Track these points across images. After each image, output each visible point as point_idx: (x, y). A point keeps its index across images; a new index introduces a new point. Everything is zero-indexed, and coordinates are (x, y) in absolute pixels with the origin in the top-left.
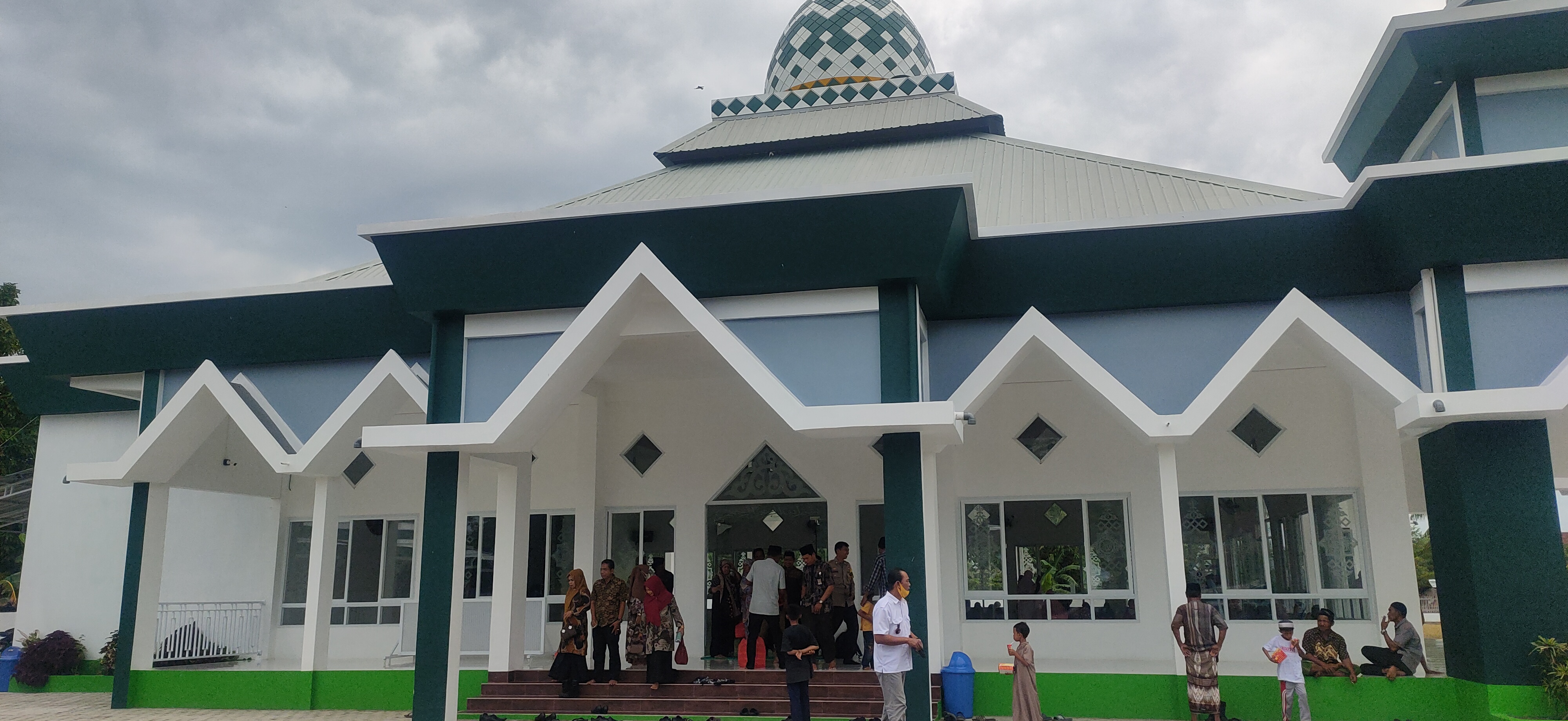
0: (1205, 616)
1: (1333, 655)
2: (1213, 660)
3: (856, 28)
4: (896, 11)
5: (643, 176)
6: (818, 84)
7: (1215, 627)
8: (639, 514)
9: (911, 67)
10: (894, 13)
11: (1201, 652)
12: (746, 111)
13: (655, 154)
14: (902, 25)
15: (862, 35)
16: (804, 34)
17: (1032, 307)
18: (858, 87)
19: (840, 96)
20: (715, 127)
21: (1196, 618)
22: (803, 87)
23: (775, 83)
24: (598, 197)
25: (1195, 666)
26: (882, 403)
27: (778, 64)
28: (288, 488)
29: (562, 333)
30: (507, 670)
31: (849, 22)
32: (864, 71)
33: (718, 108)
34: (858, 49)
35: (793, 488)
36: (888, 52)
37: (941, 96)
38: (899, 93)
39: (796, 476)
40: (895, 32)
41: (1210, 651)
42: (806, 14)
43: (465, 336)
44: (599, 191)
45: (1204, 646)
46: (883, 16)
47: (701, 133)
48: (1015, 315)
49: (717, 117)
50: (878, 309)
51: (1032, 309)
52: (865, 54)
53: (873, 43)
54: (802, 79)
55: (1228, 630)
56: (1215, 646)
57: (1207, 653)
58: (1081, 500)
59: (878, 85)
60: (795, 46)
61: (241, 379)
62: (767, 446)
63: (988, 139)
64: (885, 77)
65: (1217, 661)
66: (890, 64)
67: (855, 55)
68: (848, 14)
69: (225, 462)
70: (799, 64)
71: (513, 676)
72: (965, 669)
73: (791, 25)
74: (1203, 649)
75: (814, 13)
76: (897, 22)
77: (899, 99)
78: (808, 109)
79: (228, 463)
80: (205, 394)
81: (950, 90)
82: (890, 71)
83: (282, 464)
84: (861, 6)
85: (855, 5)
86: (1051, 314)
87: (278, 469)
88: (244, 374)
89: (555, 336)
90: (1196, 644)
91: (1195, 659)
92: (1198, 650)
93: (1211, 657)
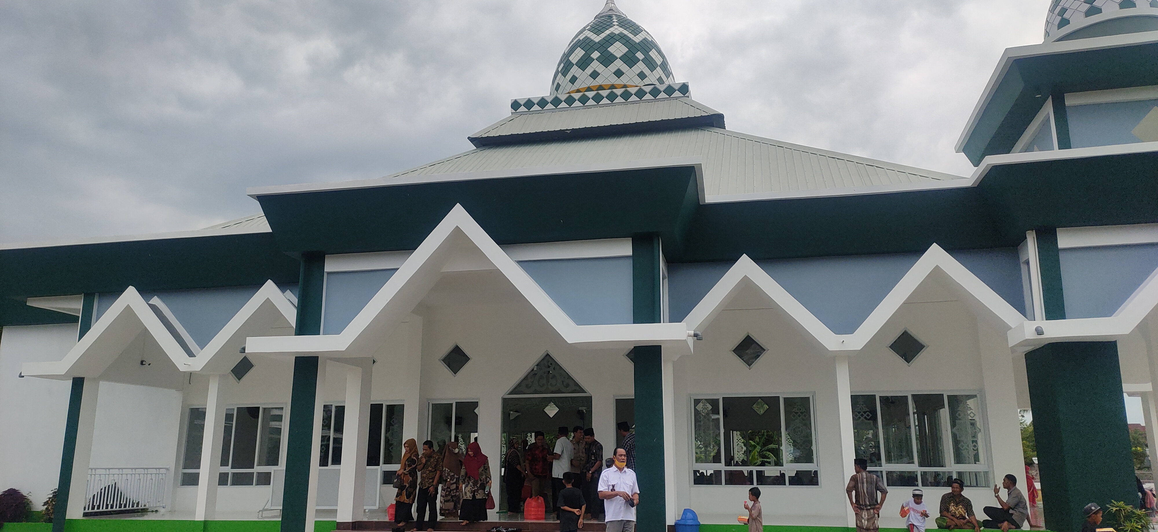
0: (871, 484)
1: (963, 513)
2: (876, 516)
3: (618, 49)
4: (647, 37)
5: (459, 155)
6: (589, 89)
7: (878, 492)
8: (452, 404)
9: (657, 78)
10: (645, 39)
11: (867, 510)
12: (536, 108)
13: (469, 138)
14: (651, 47)
15: (622, 54)
16: (579, 53)
17: (744, 254)
18: (619, 92)
19: (605, 98)
20: (513, 119)
21: (865, 485)
22: (578, 91)
23: (557, 88)
24: (426, 169)
25: (863, 521)
26: (634, 323)
27: (560, 74)
28: (189, 382)
29: (398, 269)
30: (351, 521)
31: (612, 45)
32: (623, 80)
33: (515, 105)
34: (618, 64)
35: (568, 385)
36: (641, 66)
37: (679, 99)
38: (648, 97)
39: (570, 377)
40: (646, 52)
41: (874, 509)
42: (581, 39)
43: (325, 271)
44: (427, 165)
45: (870, 505)
46: (637, 41)
47: (503, 123)
48: (732, 260)
49: (515, 112)
50: (632, 254)
51: (745, 256)
52: (624, 68)
53: (630, 60)
54: (577, 85)
55: (888, 494)
56: (877, 506)
57: (872, 511)
58: (779, 397)
59: (633, 90)
60: (573, 62)
61: (156, 301)
62: (548, 355)
63: (713, 131)
64: (638, 85)
65: (879, 517)
66: (642, 76)
67: (617, 68)
68: (611, 39)
69: (142, 363)
70: (575, 75)
71: (355, 525)
72: (693, 522)
73: (570, 46)
74: (869, 508)
75: (587, 38)
76: (647, 46)
77: (648, 101)
78: (582, 107)
79: (144, 363)
80: (128, 312)
81: (685, 95)
82: (642, 80)
83: (184, 364)
84: (621, 33)
85: (617, 32)
86: (756, 259)
87: (182, 368)
88: (158, 297)
89: (393, 272)
90: (863, 504)
91: (863, 515)
92: (865, 508)
93: (874, 513)
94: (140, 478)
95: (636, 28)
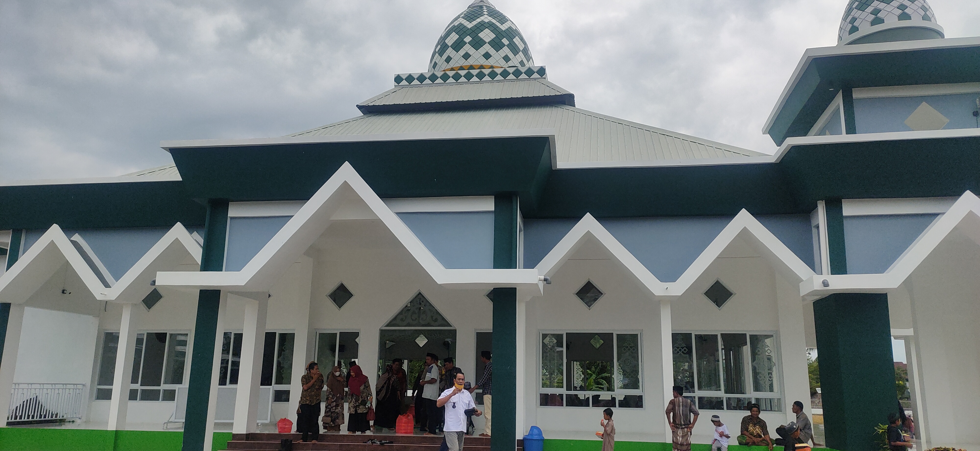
0: (686, 407)
1: (759, 432)
2: (689, 434)
3: (487, 35)
4: (512, 26)
5: (348, 120)
6: (462, 68)
7: (691, 413)
8: (336, 334)
9: (519, 61)
10: (510, 28)
11: (682, 428)
12: (416, 82)
13: (357, 106)
14: (515, 35)
15: (490, 39)
16: (454, 37)
18: (487, 71)
19: (475, 77)
20: (396, 91)
21: (681, 407)
22: (452, 69)
23: (435, 66)
24: (319, 131)
25: (678, 437)
26: (494, 268)
27: (437, 54)
28: (105, 310)
29: (292, 216)
30: (245, 433)
31: (482, 31)
32: (491, 62)
33: (398, 79)
34: (487, 48)
35: (436, 320)
36: (506, 51)
37: (537, 80)
38: (511, 77)
39: (438, 313)
40: (511, 39)
42: (456, 25)
43: (228, 216)
44: (320, 127)
45: (684, 425)
46: (504, 29)
47: (387, 94)
48: (578, 218)
49: (398, 85)
50: (494, 209)
51: (588, 214)
52: (492, 51)
53: (497, 45)
54: (452, 64)
55: (699, 415)
56: (690, 426)
57: (686, 429)
58: (613, 333)
59: (499, 71)
60: (448, 44)
61: (77, 237)
62: (420, 293)
63: (564, 108)
64: (503, 67)
65: (691, 434)
66: (507, 59)
67: (486, 51)
68: (482, 26)
69: (63, 292)
70: (450, 55)
71: (249, 436)
72: (537, 437)
73: (446, 31)
74: (684, 427)
75: (461, 24)
76: (512, 33)
77: (511, 80)
78: (455, 84)
79: (65, 292)
80: (52, 246)
81: (543, 77)
82: (507, 63)
83: (101, 294)
84: (490, 21)
85: (486, 21)
86: (599, 218)
87: (99, 297)
88: (79, 234)
89: (287, 218)
90: (679, 423)
91: (678, 433)
92: (680, 427)
93: (688, 432)
94: (59, 393)
95: (502, 18)
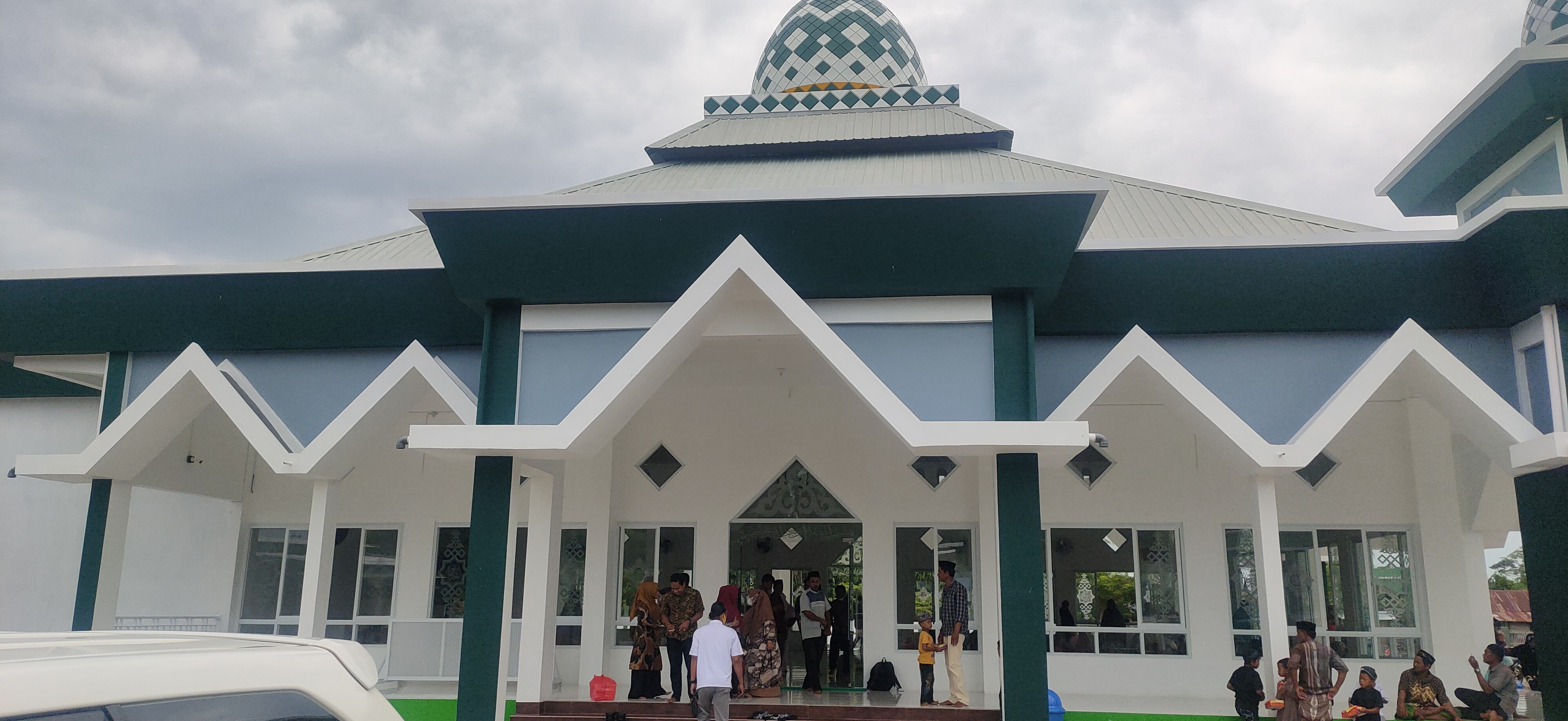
0: (1324, 658)
1: (1431, 697)
2: (1330, 704)
3: (855, 34)
4: (893, 19)
5: (634, 171)
6: (815, 88)
7: (1333, 669)
8: (654, 530)
9: (908, 78)
10: (890, 22)
11: (1317, 695)
12: (741, 110)
13: (646, 149)
14: (900, 35)
15: (862, 40)
16: (799, 37)
17: (1137, 325)
18: (860, 93)
20: (708, 125)
21: (1316, 659)
22: (799, 90)
23: (767, 83)
24: (590, 190)
25: (1311, 710)
27: (770, 65)
28: (250, 491)
30: (538, 701)
31: (848, 27)
32: (864, 77)
33: (710, 105)
34: (856, 55)
35: (826, 507)
36: (886, 60)
37: (946, 108)
38: (902, 102)
40: (893, 41)
41: (1327, 694)
42: (801, 16)
43: (521, 329)
44: (589, 183)
45: (1321, 689)
46: (882, 24)
47: (693, 130)
49: (710, 115)
50: (992, 319)
51: (1137, 327)
52: (865, 60)
53: (872, 49)
54: (797, 81)
56: (1331, 689)
57: (1324, 696)
58: (1131, 529)
59: (881, 93)
60: (790, 47)
61: (227, 365)
62: (797, 462)
63: (999, 154)
64: (883, 86)
66: (889, 73)
67: (855, 60)
68: (846, 19)
69: (189, 459)
70: (794, 66)
71: (545, 707)
72: (1055, 709)
73: (784, 26)
74: (1320, 692)
75: (810, 16)
76: (893, 31)
77: (902, 108)
78: (807, 113)
79: (192, 460)
80: (190, 381)
81: (955, 103)
82: (889, 79)
83: (284, 463)
84: (859, 11)
85: (853, 10)
87: (278, 468)
88: (231, 361)
90: (1313, 686)
91: (1312, 703)
92: (1315, 693)
93: (1328, 700)
95: (874, 7)
